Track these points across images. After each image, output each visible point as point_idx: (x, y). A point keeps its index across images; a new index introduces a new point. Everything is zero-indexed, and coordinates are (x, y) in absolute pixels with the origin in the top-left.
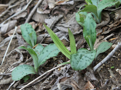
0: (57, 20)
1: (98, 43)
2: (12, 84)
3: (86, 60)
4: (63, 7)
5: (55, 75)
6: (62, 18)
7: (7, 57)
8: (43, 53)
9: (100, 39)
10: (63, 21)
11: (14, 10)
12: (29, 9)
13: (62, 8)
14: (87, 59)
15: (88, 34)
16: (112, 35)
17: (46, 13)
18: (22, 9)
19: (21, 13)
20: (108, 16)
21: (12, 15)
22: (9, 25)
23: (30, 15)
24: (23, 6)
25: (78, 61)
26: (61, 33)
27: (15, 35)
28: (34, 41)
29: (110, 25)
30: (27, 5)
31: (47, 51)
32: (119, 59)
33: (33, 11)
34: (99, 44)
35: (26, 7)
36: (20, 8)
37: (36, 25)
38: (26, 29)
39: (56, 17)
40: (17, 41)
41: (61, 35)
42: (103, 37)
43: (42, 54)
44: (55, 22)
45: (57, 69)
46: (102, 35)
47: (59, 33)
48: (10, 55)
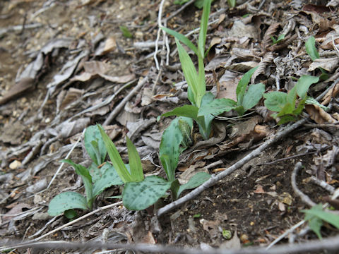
0: (146, 125)
1: (192, 172)
2: (51, 221)
3: (150, 196)
4: (162, 105)
5: (110, 216)
6: (154, 124)
7: (59, 177)
8: (105, 177)
9: (196, 166)
10: (154, 129)
11: (91, 101)
12: (113, 103)
13: (158, 107)
14: (152, 193)
15: (168, 153)
16: (218, 162)
17: (135, 112)
18: (103, 101)
19: (101, 108)
20: (223, 129)
21: (88, 108)
22: (76, 125)
23: (113, 113)
24: (107, 96)
25: (135, 195)
26: (148, 149)
27: (80, 144)
28: (102, 156)
29: (222, 146)
30: (114, 96)
31: (112, 174)
32: (214, 204)
33: (118, 107)
34: (194, 174)
35: (110, 99)
36: (101, 99)
37: (120, 130)
38: (93, 134)
39: (146, 120)
40: (82, 154)
41: (147, 152)
42: (204, 164)
43: (102, 179)
44: (142, 129)
45: (118, 206)
46: (204, 161)
47: (144, 148)
48: (64, 175)
